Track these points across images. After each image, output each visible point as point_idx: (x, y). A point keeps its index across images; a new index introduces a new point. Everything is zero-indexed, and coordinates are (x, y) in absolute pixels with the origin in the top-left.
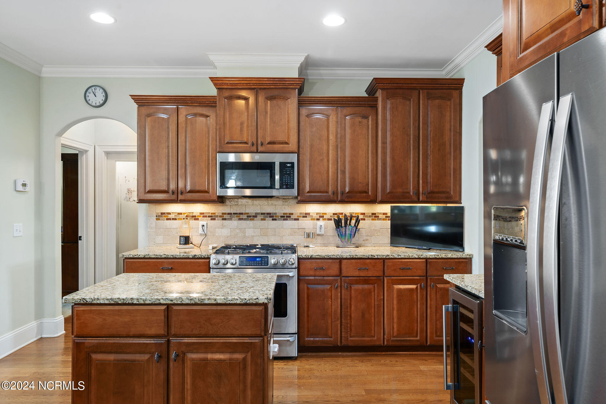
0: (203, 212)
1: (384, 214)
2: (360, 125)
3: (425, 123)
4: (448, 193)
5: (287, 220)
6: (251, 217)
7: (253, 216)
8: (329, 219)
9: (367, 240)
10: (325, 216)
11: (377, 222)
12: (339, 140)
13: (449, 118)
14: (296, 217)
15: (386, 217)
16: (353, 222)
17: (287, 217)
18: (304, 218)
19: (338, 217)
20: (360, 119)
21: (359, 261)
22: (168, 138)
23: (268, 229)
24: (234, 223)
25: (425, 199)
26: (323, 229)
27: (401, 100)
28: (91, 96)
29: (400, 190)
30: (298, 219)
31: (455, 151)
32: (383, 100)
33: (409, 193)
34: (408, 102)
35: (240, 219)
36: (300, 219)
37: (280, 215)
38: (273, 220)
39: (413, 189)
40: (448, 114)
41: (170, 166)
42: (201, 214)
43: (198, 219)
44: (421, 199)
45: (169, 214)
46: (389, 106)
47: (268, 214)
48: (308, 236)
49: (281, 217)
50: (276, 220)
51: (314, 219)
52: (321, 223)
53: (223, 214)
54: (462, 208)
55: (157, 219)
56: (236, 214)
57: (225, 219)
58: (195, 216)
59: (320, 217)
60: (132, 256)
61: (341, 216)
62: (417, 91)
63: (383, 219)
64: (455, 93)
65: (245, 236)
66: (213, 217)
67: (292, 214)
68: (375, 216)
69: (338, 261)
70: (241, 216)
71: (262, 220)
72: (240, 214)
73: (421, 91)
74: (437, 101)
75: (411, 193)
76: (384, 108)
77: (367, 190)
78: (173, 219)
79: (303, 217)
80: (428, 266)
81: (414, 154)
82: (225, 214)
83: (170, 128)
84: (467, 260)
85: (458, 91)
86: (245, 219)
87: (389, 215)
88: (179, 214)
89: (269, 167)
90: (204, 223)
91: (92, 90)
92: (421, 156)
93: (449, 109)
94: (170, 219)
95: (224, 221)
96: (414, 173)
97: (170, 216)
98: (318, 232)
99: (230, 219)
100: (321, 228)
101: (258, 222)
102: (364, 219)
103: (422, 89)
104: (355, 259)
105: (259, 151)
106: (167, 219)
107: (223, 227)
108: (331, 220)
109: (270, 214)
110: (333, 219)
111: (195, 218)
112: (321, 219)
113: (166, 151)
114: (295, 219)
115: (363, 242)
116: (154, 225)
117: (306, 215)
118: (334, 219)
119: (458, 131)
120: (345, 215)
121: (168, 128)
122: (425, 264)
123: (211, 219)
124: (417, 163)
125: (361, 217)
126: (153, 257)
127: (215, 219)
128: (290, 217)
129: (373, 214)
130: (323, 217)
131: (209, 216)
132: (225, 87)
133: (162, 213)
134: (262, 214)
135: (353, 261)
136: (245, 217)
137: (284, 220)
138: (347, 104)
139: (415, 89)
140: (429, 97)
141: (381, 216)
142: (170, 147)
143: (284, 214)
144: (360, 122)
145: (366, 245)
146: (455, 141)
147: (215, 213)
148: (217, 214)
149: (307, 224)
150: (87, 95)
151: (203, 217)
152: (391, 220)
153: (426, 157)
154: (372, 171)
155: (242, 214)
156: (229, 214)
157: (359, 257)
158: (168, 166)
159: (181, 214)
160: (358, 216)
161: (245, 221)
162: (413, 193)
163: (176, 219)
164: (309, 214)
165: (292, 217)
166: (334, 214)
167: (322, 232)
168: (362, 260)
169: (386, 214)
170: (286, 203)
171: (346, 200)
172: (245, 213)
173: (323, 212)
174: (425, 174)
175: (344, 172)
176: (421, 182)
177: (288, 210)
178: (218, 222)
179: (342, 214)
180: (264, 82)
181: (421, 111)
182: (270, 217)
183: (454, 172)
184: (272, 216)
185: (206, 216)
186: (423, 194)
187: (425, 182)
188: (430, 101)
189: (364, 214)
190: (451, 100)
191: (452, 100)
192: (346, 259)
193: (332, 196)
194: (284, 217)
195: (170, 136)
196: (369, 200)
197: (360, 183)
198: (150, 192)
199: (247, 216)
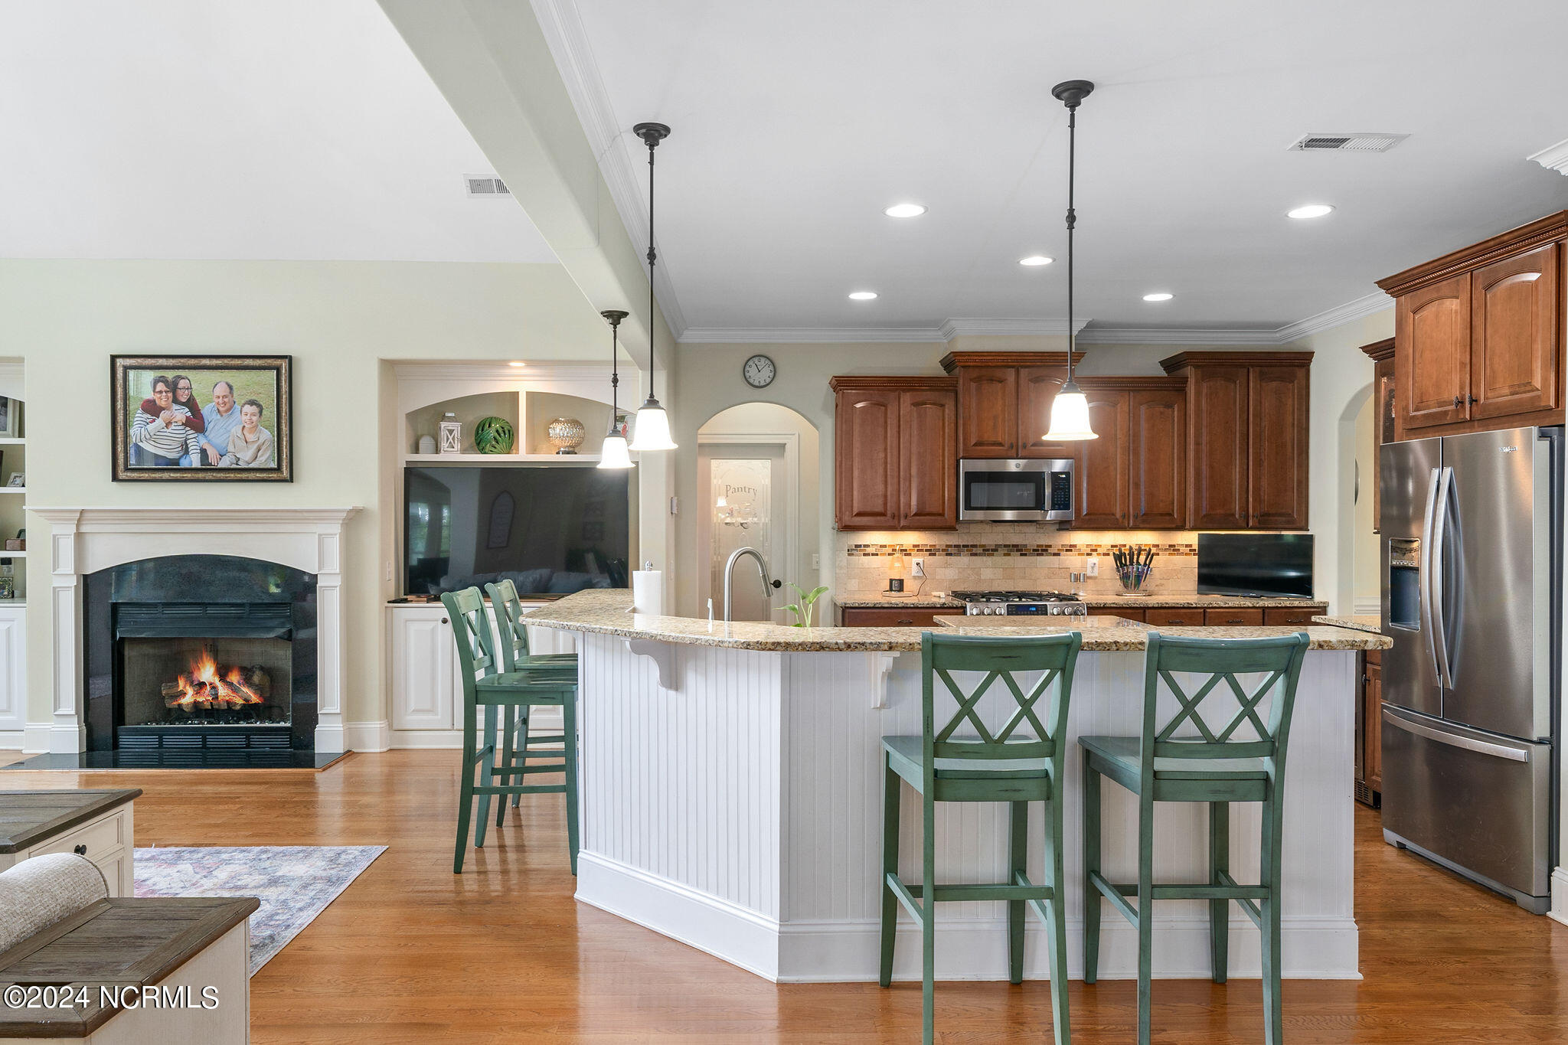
0: (918, 544)
1: (1187, 546)
2: (1161, 418)
3: (1258, 415)
4: (1290, 515)
5: (1042, 555)
6: (989, 551)
7: (992, 550)
8: (1105, 554)
9: (1162, 585)
10: (1099, 549)
11: (1177, 558)
12: (1131, 438)
13: (1291, 408)
14: (1056, 552)
15: (1190, 550)
16: (1142, 558)
17: (1042, 550)
18: (1067, 553)
19: (1120, 550)
20: (1162, 409)
21: (1170, 611)
22: (886, 437)
23: (1014, 568)
24: (964, 560)
25: (1257, 524)
26: (1096, 570)
27: (1223, 382)
28: (752, 372)
29: (1220, 511)
30: (1058, 555)
31: (1299, 455)
32: (1196, 382)
33: (1233, 515)
34: (1233, 385)
35: (972, 555)
36: (1062, 553)
37: (1032, 548)
38: (1022, 555)
39: (1239, 509)
40: (1290, 402)
41: (889, 476)
42: (914, 546)
43: (910, 555)
44: (1251, 524)
45: (868, 546)
46: (1205, 391)
47: (1013, 546)
48: (1077, 578)
49: (1034, 550)
50: (1025, 555)
51: (1083, 554)
52: (1094, 559)
53: (947, 546)
54: (1311, 537)
55: (849, 555)
56: (967, 546)
57: (950, 554)
58: (906, 550)
59: (1092, 550)
60: (857, 605)
61: (1123, 549)
62: (1246, 370)
63: (1186, 554)
64: (1300, 373)
65: (980, 580)
66: (932, 552)
67: (1050, 546)
68: (1173, 549)
69: (1142, 611)
70: (974, 550)
71: (1005, 555)
72: (972, 546)
73: (1251, 370)
74: (1274, 384)
75: (1237, 516)
76: (1198, 393)
77: (1171, 512)
78: (873, 555)
79: (1067, 550)
80: (1266, 618)
81: (1241, 460)
82: (950, 546)
83: (889, 422)
84: (1320, 610)
85: (1304, 369)
86: (980, 555)
87: (1196, 547)
88: (881, 546)
89: (1035, 478)
90: (920, 560)
91: (754, 362)
92: (1251, 463)
93: (1291, 395)
94: (868, 555)
95: (949, 557)
96: (1241, 486)
97: (869, 550)
98: (1089, 573)
99: (959, 554)
100: (1093, 568)
101: (999, 559)
102: (1158, 554)
103: (1252, 366)
104: (1165, 608)
105: (1019, 456)
106: (865, 555)
107: (946, 565)
108: (1108, 554)
109: (1017, 546)
110: (1111, 553)
111: (905, 552)
112: (1094, 553)
113: (882, 455)
114: (1055, 554)
115: (1157, 588)
116: (844, 563)
117: (1070, 548)
118: (1114, 553)
119: (1304, 426)
120: (1131, 548)
121: (886, 422)
122: (1261, 615)
123: (930, 555)
124: (1245, 473)
125: (1154, 550)
126: (886, 606)
127: (935, 555)
128: (1047, 550)
129: (1170, 546)
130: (1096, 550)
131: (926, 550)
132: (971, 364)
133: (856, 546)
134: (1005, 546)
135: (1162, 611)
136: (980, 550)
137: (1038, 555)
138: (1143, 387)
139: (1242, 366)
140: (1262, 377)
141: (1182, 549)
142: (888, 451)
143: (1038, 546)
144: (1161, 413)
145: (1160, 592)
146: (1299, 441)
147: (935, 545)
148: (937, 547)
149: (1073, 561)
150: (746, 370)
151: (918, 550)
152: (1199, 555)
153: (1258, 463)
154: (1179, 483)
155: (975, 546)
156: (956, 546)
157: (1170, 605)
158: (886, 477)
159: (885, 546)
160: (1150, 550)
161: (980, 557)
162: (1240, 517)
163: (877, 555)
164: (1075, 546)
165: (1050, 550)
166: (1112, 546)
167: (1096, 573)
168: (1173, 611)
169: (1191, 546)
170: (1042, 531)
171: (1141, 526)
172: (981, 546)
173: (1096, 544)
174: (1257, 489)
175: (1137, 485)
176: (1251, 499)
177: (1044, 541)
178: (939, 559)
179: (1124, 546)
180: (1031, 358)
181: (1251, 398)
182: (1017, 551)
183: (1298, 486)
184: (1021, 550)
185: (922, 550)
186: (1253, 516)
187: (1258, 499)
188: (1264, 384)
189: (1158, 546)
190: (1293, 382)
191: (1296, 382)
192: (1153, 608)
193: (1121, 520)
194: (1038, 550)
195: (889, 435)
196: (1174, 526)
197: (1162, 501)
198: (859, 514)
199: (983, 550)
